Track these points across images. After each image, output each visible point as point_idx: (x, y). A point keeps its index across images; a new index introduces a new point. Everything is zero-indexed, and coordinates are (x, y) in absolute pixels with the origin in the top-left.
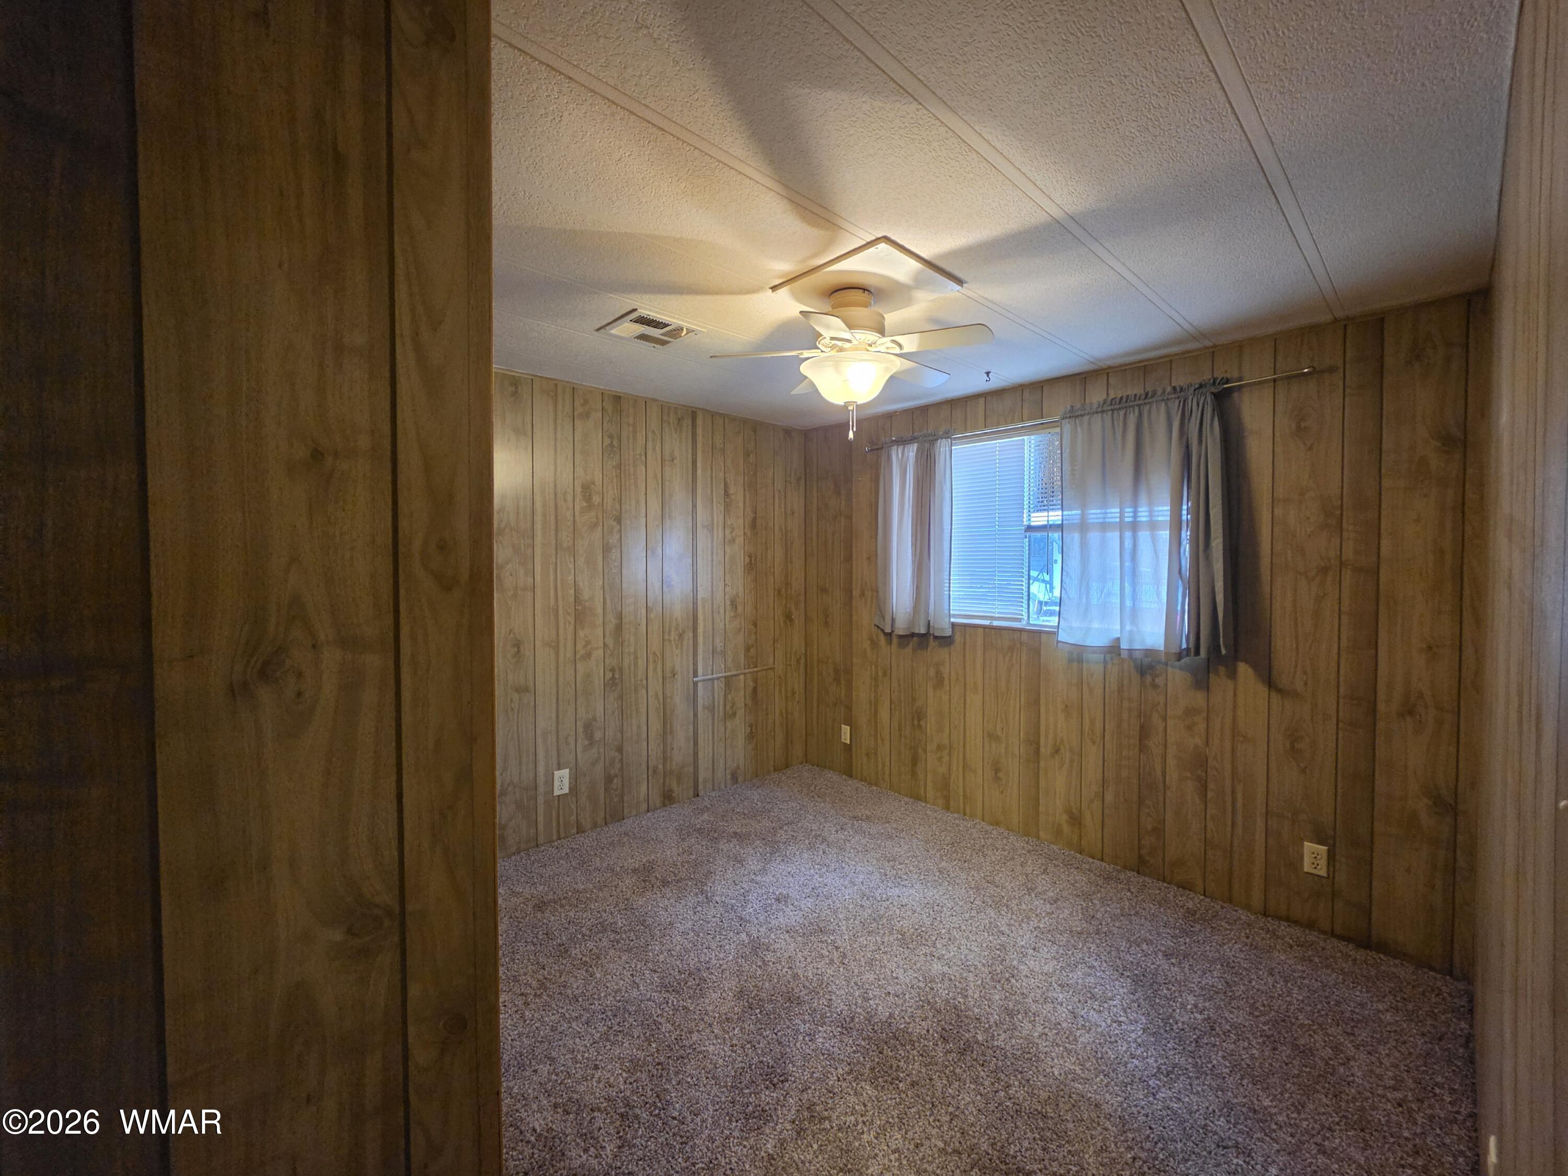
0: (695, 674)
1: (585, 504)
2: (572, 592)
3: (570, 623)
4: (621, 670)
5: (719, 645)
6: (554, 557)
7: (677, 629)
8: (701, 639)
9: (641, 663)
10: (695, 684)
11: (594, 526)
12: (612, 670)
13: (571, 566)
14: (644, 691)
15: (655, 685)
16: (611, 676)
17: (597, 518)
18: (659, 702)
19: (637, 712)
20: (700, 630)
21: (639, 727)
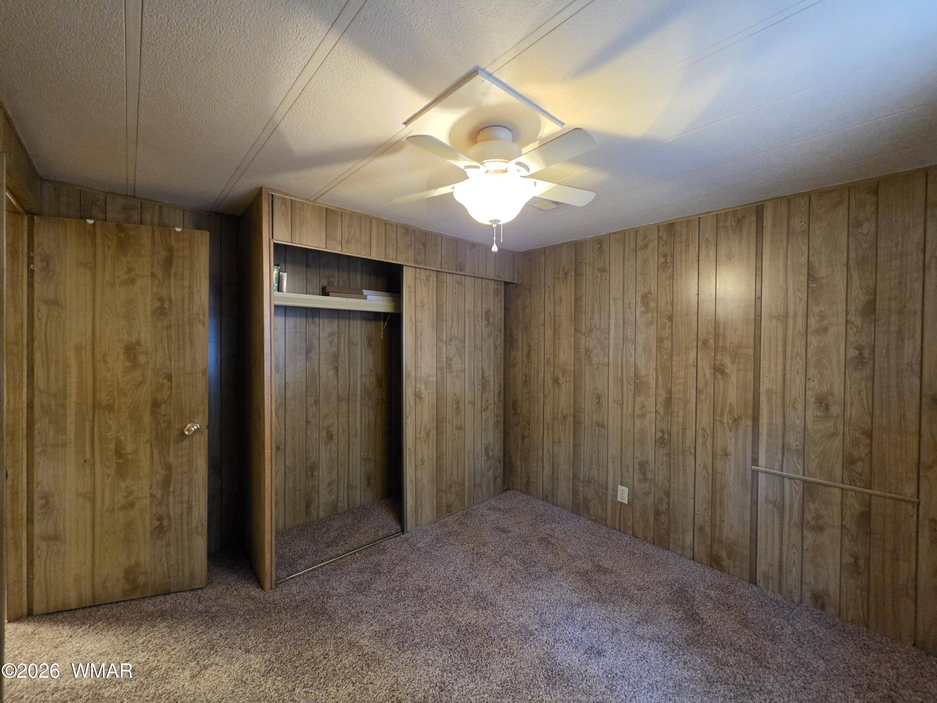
0: (755, 461)
1: (643, 309)
2: (633, 369)
3: (630, 390)
4: (670, 434)
5: (794, 441)
6: (622, 345)
7: (731, 412)
8: (764, 430)
9: (690, 433)
10: (755, 474)
11: (650, 324)
12: (662, 432)
13: (633, 352)
14: (692, 459)
15: (704, 457)
16: (661, 435)
17: (653, 318)
18: (707, 472)
19: (685, 472)
20: (764, 420)
21: (686, 485)
